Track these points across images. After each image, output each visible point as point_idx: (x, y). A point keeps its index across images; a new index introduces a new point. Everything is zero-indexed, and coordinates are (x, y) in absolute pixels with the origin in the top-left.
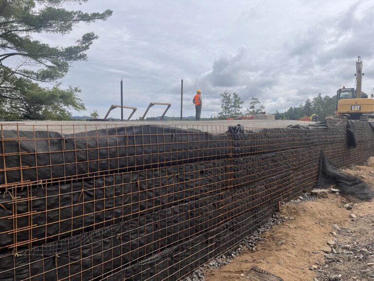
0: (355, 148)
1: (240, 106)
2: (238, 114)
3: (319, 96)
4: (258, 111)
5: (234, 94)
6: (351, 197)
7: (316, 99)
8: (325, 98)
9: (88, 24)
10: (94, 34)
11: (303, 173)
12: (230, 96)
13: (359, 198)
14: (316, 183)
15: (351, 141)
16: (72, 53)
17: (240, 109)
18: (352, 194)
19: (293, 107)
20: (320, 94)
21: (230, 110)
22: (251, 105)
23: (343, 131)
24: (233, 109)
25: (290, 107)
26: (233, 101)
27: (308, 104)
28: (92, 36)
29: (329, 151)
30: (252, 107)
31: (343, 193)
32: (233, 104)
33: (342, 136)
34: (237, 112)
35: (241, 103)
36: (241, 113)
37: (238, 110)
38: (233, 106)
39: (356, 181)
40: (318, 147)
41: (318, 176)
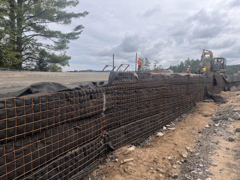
0: (216, 86)
1: (149, 65)
2: (148, 69)
3: (188, 59)
4: (158, 68)
5: (146, 58)
6: (218, 103)
7: (186, 61)
8: (192, 61)
9: (75, 19)
10: (82, 26)
11: (201, 94)
12: (143, 59)
13: (221, 103)
14: (204, 98)
15: (215, 83)
16: (72, 36)
17: (149, 67)
18: (219, 101)
19: (172, 66)
20: (189, 58)
21: (143, 67)
22: (155, 64)
23: (212, 78)
24: (145, 66)
25: (170, 66)
26: (145, 62)
27: (182, 64)
28: (81, 27)
29: (208, 86)
30: (155, 66)
31: (215, 101)
32: (145, 64)
33: (212, 80)
34: (147, 68)
35: (149, 63)
36: (149, 69)
37: (148, 68)
38: (145, 65)
39: (220, 97)
40: (205, 84)
41: (204, 96)
